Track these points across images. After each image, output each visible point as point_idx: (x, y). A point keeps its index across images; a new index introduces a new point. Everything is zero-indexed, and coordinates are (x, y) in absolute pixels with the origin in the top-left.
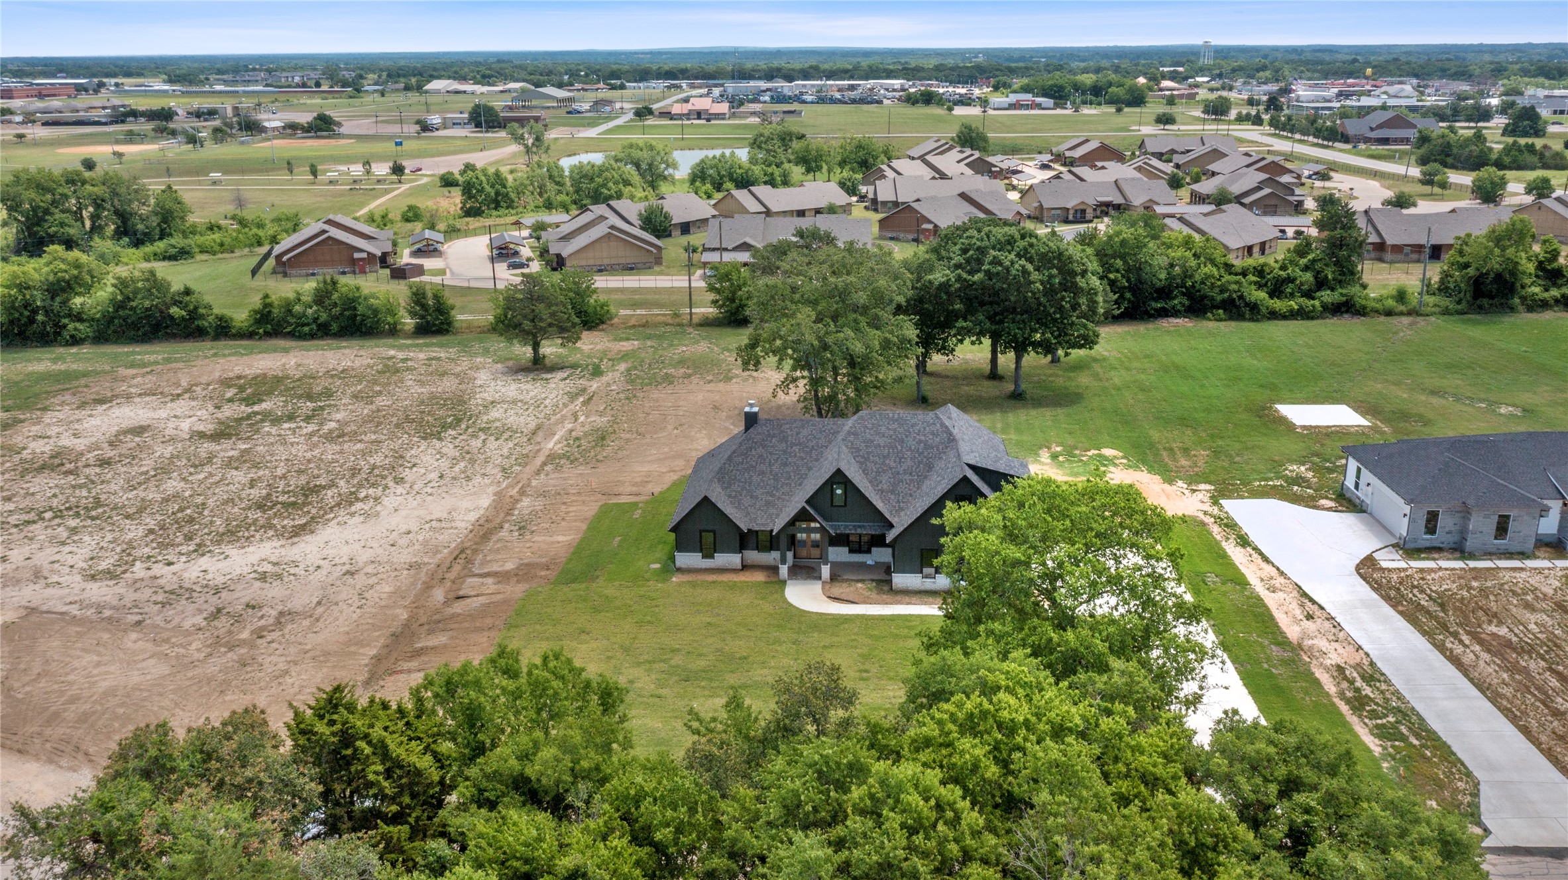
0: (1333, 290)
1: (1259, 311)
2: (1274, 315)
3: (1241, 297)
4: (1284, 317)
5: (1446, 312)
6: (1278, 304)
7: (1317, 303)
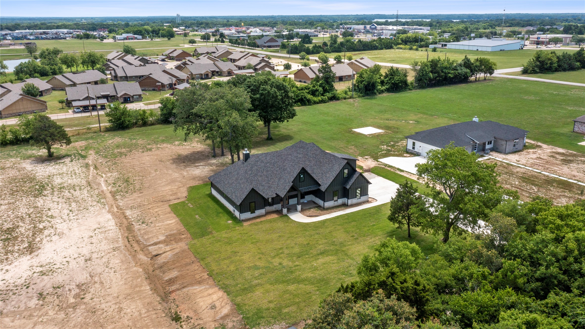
0: (329, 92)
1: (311, 102)
2: (315, 103)
3: (305, 97)
4: (318, 103)
5: (359, 97)
6: (315, 99)
7: (326, 97)
